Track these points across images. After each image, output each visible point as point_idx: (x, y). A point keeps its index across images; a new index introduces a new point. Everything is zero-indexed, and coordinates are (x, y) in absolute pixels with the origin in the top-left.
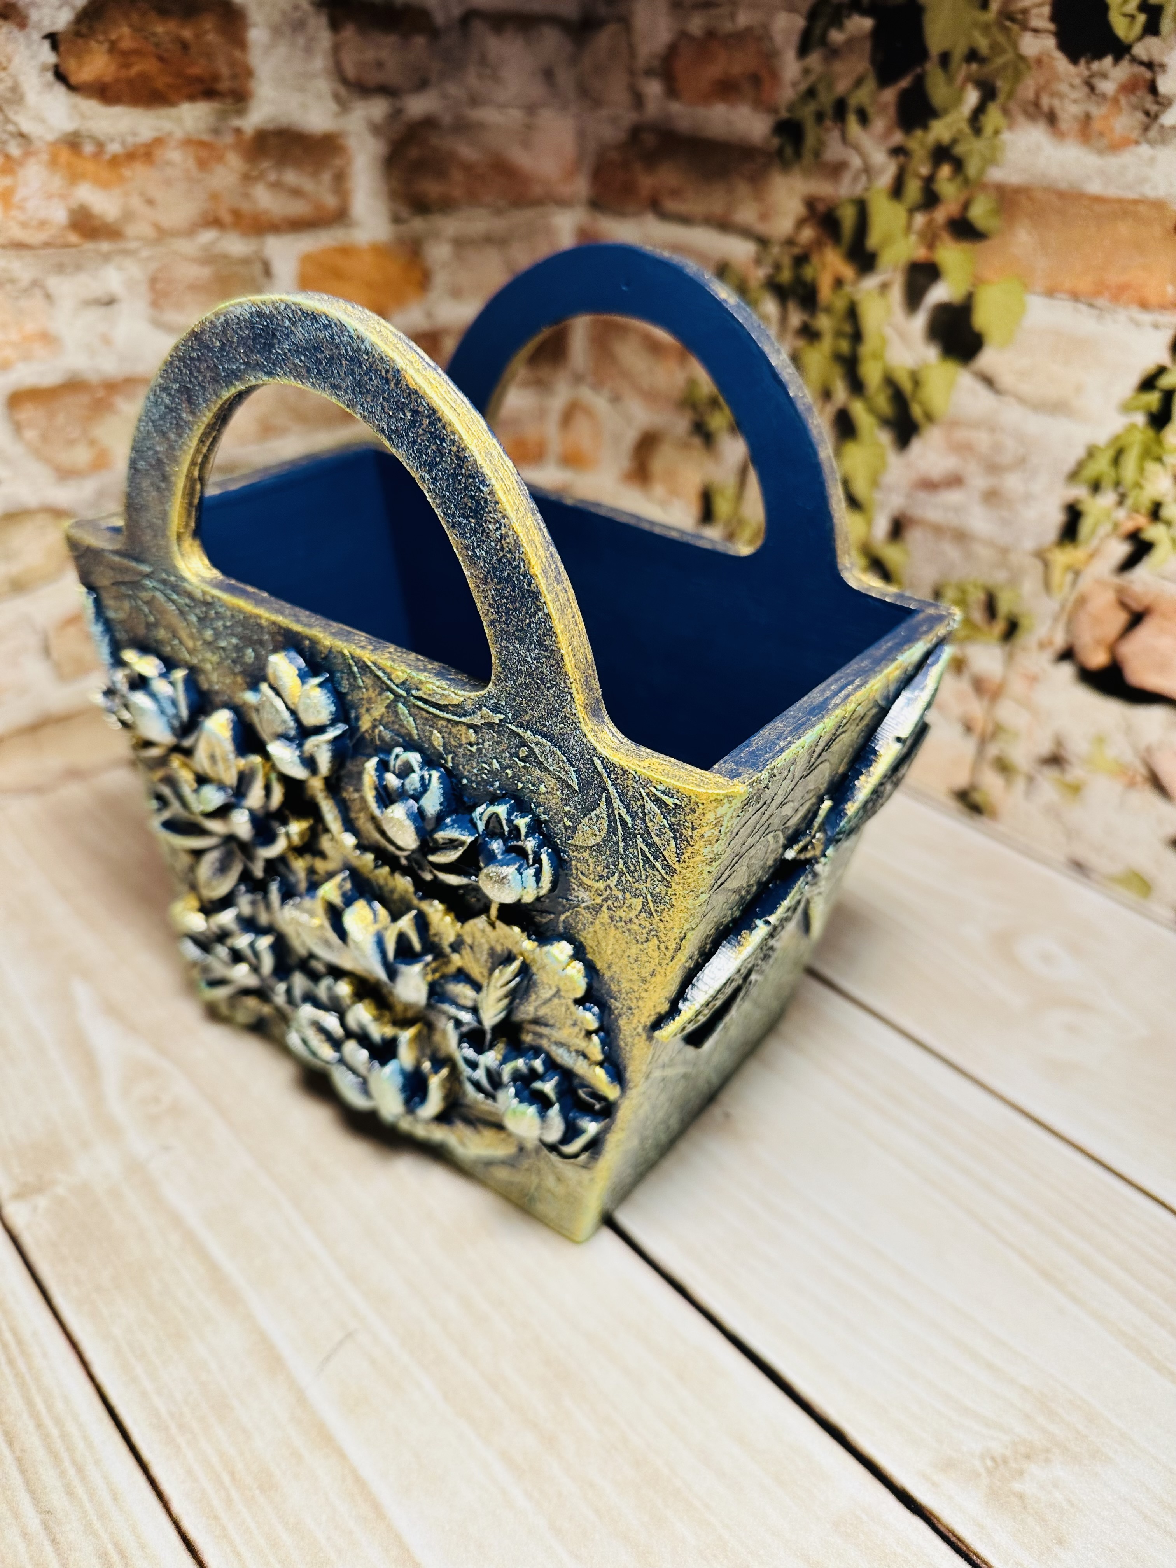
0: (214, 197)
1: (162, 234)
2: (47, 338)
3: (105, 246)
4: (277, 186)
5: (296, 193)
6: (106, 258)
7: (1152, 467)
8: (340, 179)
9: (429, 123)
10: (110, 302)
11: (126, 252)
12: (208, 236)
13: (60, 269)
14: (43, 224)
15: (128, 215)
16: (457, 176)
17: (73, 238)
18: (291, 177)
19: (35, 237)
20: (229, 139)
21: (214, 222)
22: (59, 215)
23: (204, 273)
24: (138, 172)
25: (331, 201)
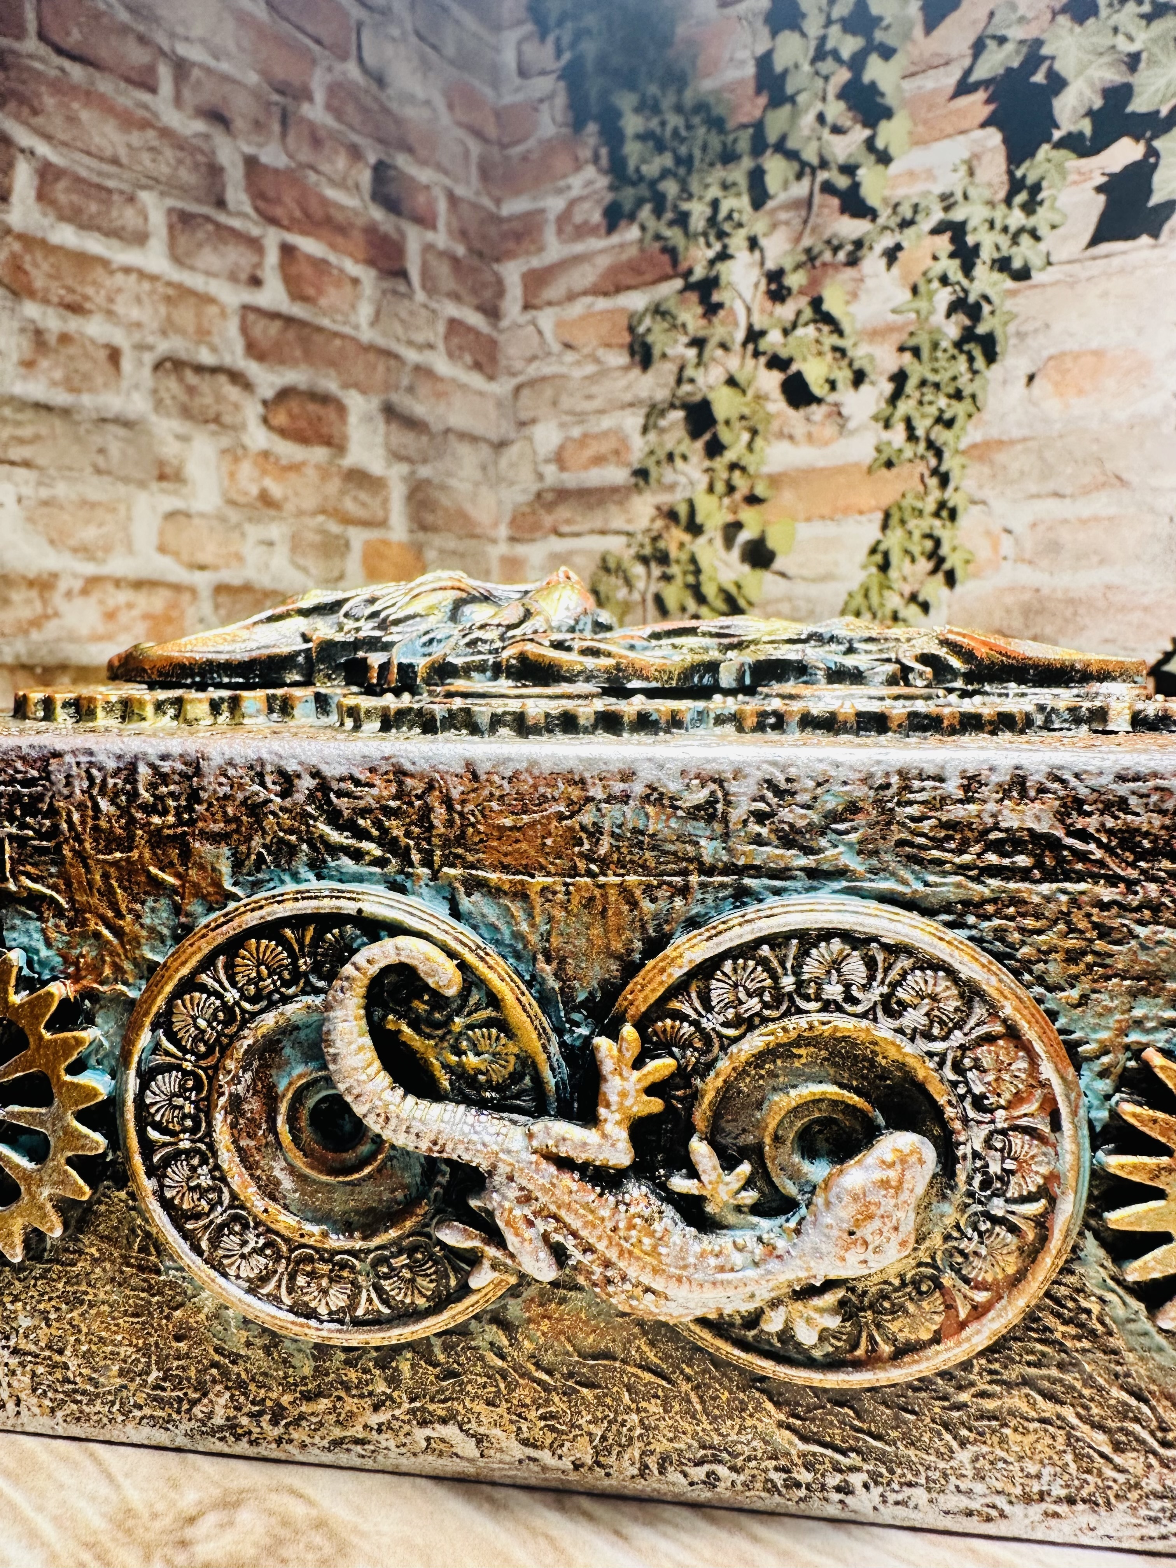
0: (326, 498)
1: (300, 513)
2: (240, 558)
3: (272, 512)
4: (355, 499)
5: (364, 505)
6: (273, 519)
7: (887, 593)
8: (385, 502)
9: (428, 482)
10: (271, 544)
11: (282, 519)
12: (321, 518)
13: (250, 520)
14: (246, 494)
15: (286, 499)
16: (440, 513)
17: (259, 504)
18: (363, 496)
19: (242, 499)
20: (334, 469)
21: (323, 512)
22: (254, 491)
23: (318, 538)
24: (292, 476)
25: (380, 514)
